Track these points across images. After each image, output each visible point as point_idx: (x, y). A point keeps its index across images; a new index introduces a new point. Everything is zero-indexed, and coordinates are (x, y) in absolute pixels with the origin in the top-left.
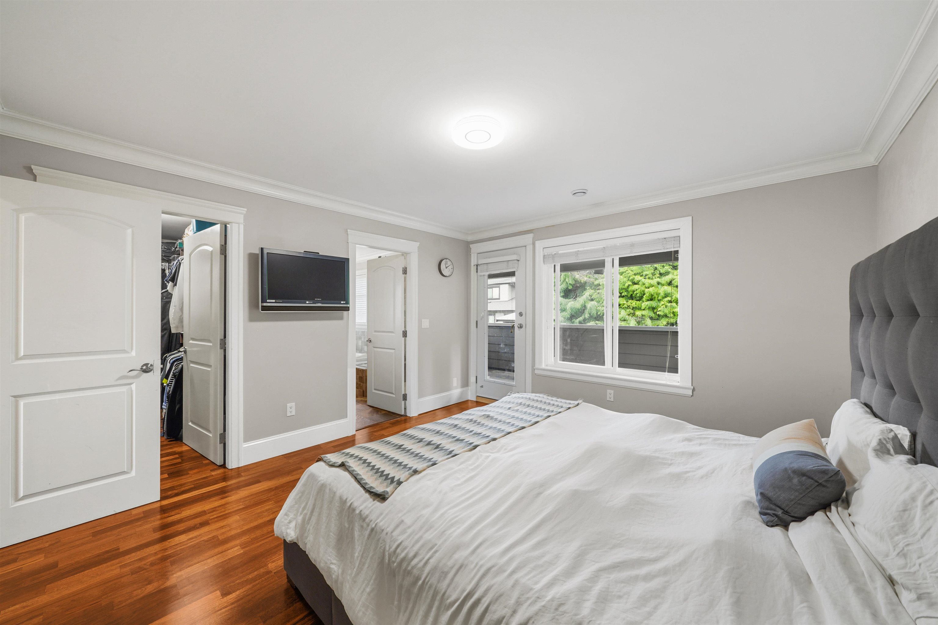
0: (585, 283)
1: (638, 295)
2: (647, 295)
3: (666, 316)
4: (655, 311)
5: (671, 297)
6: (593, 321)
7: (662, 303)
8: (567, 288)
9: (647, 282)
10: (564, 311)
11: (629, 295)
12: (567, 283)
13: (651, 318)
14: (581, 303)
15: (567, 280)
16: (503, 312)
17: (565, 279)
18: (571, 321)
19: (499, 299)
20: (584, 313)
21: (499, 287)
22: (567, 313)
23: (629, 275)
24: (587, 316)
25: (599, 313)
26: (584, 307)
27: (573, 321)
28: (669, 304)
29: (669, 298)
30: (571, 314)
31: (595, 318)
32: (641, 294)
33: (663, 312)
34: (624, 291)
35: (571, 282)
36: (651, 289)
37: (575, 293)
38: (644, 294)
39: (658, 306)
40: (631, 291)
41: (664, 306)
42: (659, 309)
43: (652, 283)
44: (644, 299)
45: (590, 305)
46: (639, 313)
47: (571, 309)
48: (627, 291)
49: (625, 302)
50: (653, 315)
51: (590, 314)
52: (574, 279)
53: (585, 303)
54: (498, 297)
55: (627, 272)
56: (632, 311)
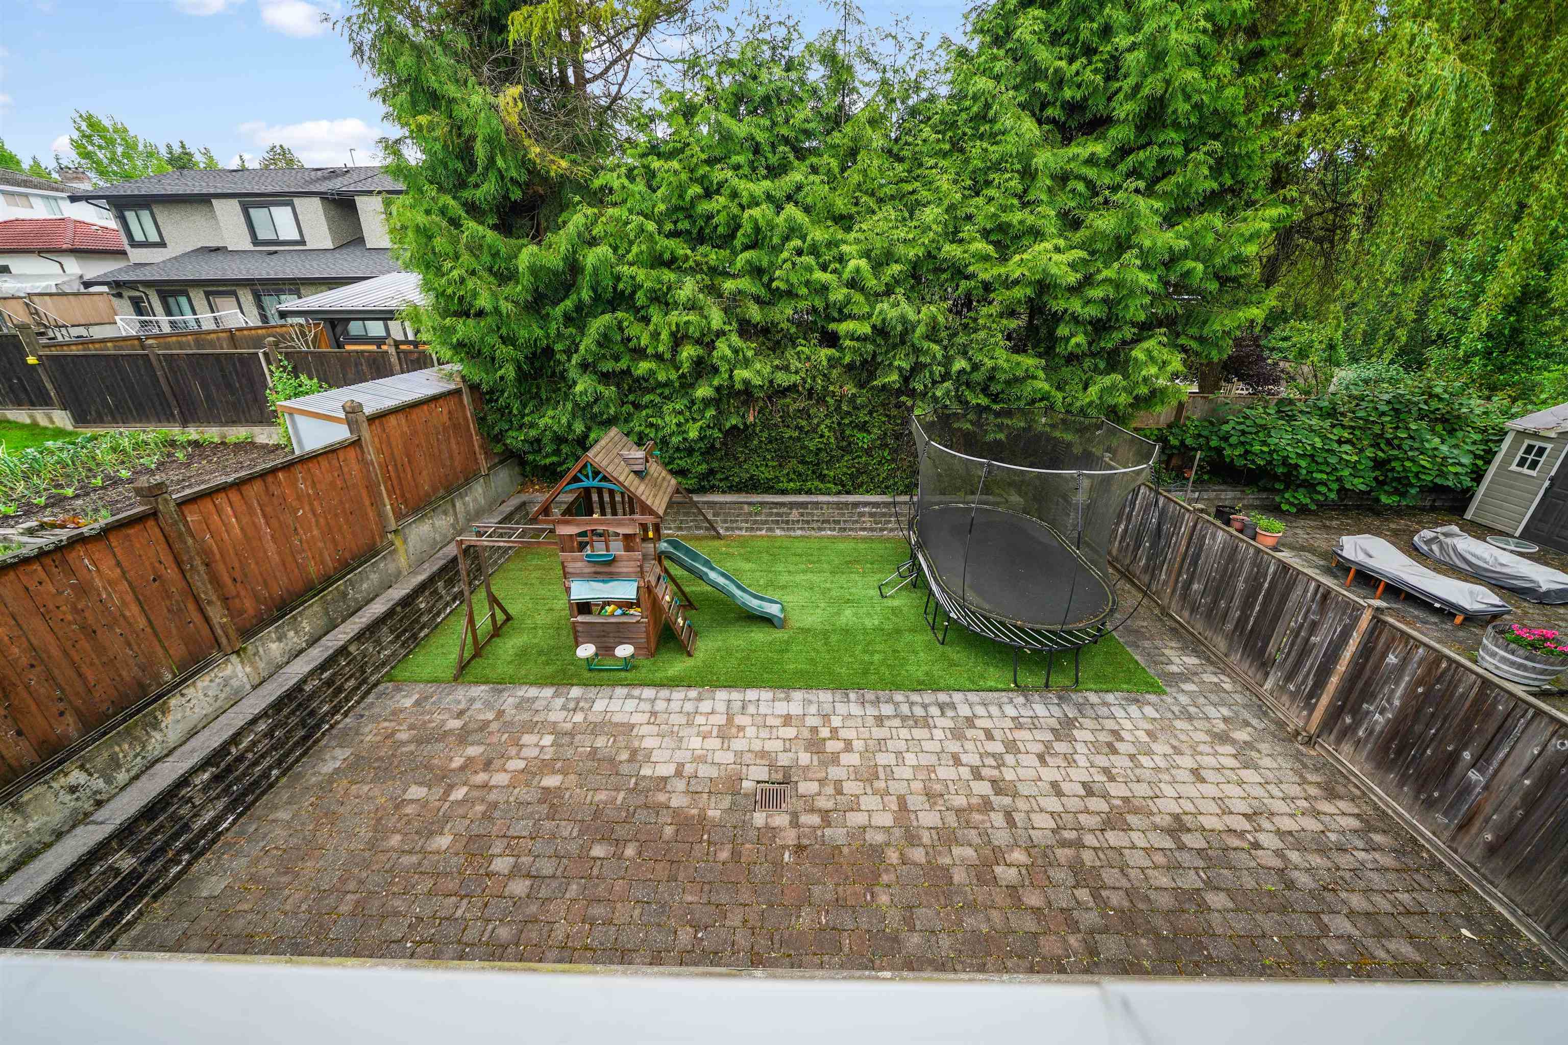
0: (564, 178)
1: (721, 229)
2: (747, 227)
3: (790, 294)
4: (765, 279)
5: (803, 238)
6: (603, 313)
7: (782, 254)
8: (507, 197)
9: (746, 187)
11: (695, 231)
12: (502, 177)
13: (758, 300)
14: (563, 250)
15: (500, 163)
17: (492, 160)
19: (302, 241)
20: (573, 285)
21: (292, 204)
22: (520, 287)
23: (694, 160)
24: (586, 295)
25: (621, 286)
26: (574, 267)
27: (544, 312)
28: (798, 259)
29: (796, 243)
30: (536, 290)
31: (610, 302)
32: (729, 226)
33: (787, 281)
34: (681, 215)
35: (515, 175)
36: (756, 212)
37: (532, 219)
38: (739, 226)
39: (772, 263)
40: (701, 216)
41: (788, 265)
42: (777, 273)
43: (757, 193)
44: (738, 243)
45: (591, 257)
46: (729, 285)
47: (534, 270)
48: (691, 216)
49: (689, 252)
50: (763, 292)
51: (594, 290)
52: (523, 163)
53: (575, 252)
54: (296, 236)
55: (687, 152)
56: (707, 280)
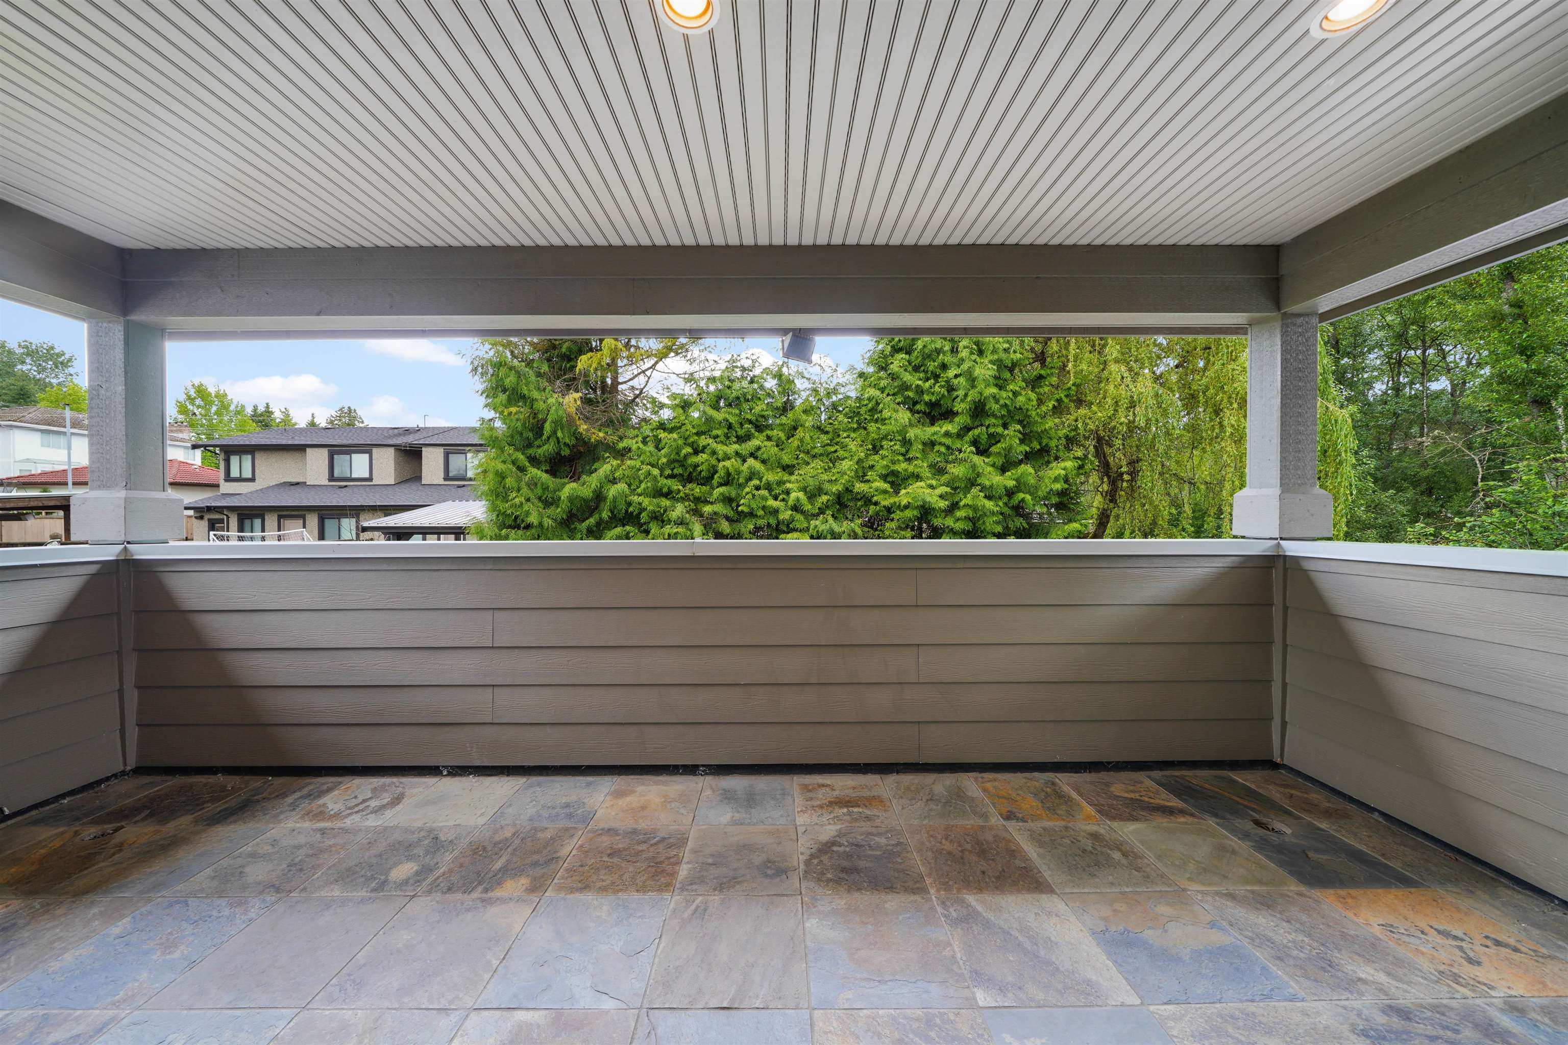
0: (599, 442)
1: (703, 474)
2: (721, 473)
3: (752, 514)
4: (734, 505)
5: (760, 479)
7: (747, 489)
8: (558, 453)
9: (721, 449)
10: (552, 504)
11: (686, 475)
12: (559, 442)
13: (727, 518)
14: (593, 486)
16: (381, 510)
17: (554, 433)
18: (569, 527)
19: (370, 479)
20: (597, 508)
21: (370, 453)
23: (688, 433)
24: (605, 515)
25: (631, 509)
26: (599, 497)
27: (573, 526)
28: (756, 493)
29: (756, 482)
31: (621, 520)
32: (709, 472)
33: (749, 506)
34: (677, 465)
35: (567, 441)
36: (727, 463)
38: (716, 472)
39: (738, 495)
40: (691, 466)
41: (749, 496)
42: (742, 501)
43: (729, 452)
44: (715, 482)
45: (613, 491)
46: (708, 509)
47: (571, 499)
48: (683, 466)
49: (681, 488)
50: (731, 513)
52: (574, 434)
53: (601, 487)
54: (367, 475)
55: (684, 428)
56: (693, 506)
